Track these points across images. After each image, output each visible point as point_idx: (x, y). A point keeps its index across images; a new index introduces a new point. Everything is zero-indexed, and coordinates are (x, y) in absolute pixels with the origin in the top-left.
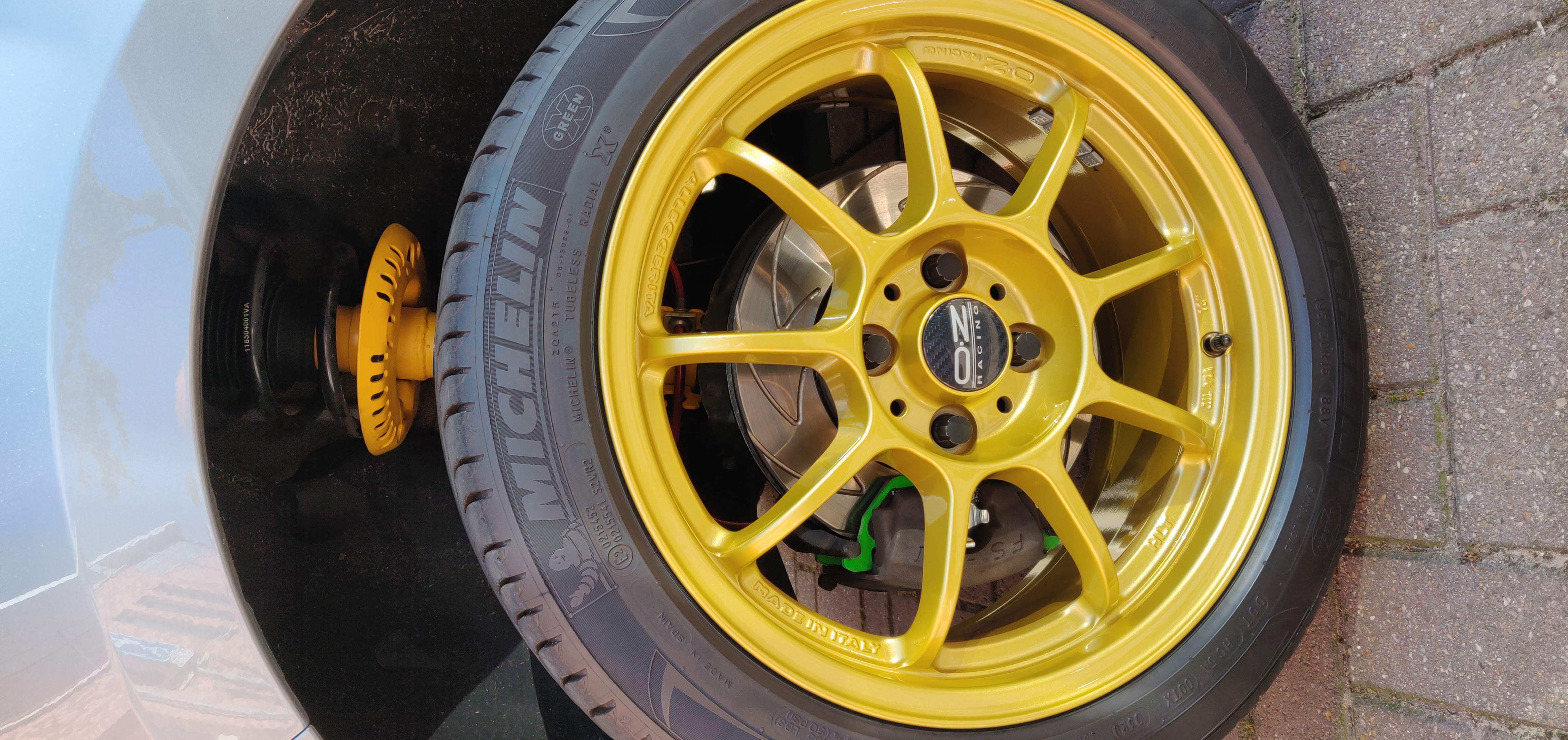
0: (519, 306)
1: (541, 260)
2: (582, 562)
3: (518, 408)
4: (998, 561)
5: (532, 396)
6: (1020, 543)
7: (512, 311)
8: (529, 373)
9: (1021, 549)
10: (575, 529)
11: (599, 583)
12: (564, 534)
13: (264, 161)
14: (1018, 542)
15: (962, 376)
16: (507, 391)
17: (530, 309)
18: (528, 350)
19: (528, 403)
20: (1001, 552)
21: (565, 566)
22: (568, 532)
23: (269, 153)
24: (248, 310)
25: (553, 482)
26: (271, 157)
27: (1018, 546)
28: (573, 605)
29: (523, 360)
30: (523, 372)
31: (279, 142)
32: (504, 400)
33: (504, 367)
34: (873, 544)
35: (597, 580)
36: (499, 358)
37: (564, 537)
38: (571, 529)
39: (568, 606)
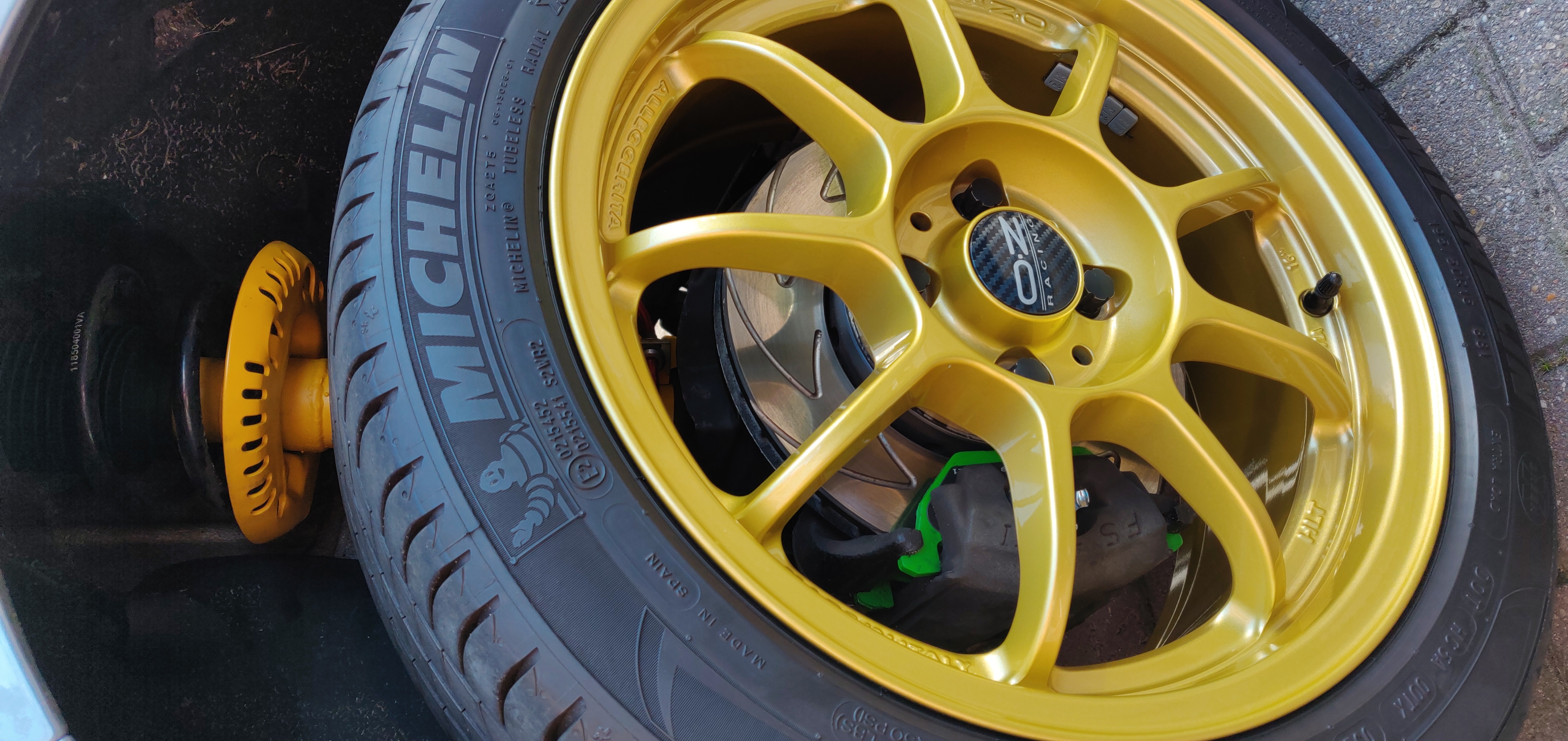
0: (440, 155)
1: (472, 107)
2: (530, 478)
3: (436, 273)
4: (1112, 547)
5: (458, 259)
6: (1136, 526)
7: (432, 162)
8: (455, 232)
9: (1139, 533)
10: (519, 432)
11: (555, 508)
12: (501, 439)
13: (130, 186)
14: (1133, 524)
15: (1027, 293)
16: (420, 254)
17: (457, 158)
18: (454, 204)
19: (452, 269)
20: (1114, 537)
21: (504, 485)
22: (508, 437)
23: (139, 179)
24: (82, 320)
25: (486, 369)
26: (140, 183)
27: (1135, 529)
28: (516, 543)
29: (447, 217)
30: (445, 230)
31: (153, 169)
32: (417, 268)
33: (419, 226)
34: (939, 537)
35: (552, 504)
36: (411, 217)
37: (502, 443)
38: (512, 433)
39: (509, 546)
